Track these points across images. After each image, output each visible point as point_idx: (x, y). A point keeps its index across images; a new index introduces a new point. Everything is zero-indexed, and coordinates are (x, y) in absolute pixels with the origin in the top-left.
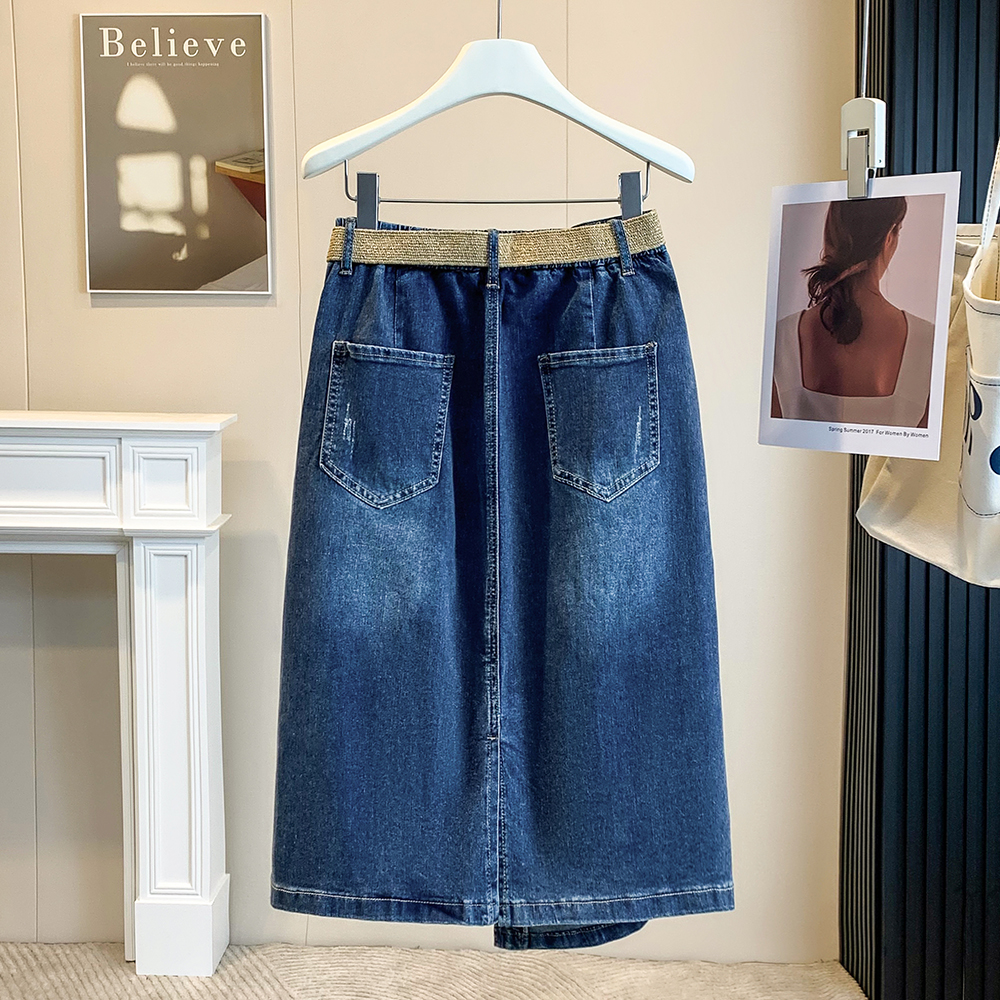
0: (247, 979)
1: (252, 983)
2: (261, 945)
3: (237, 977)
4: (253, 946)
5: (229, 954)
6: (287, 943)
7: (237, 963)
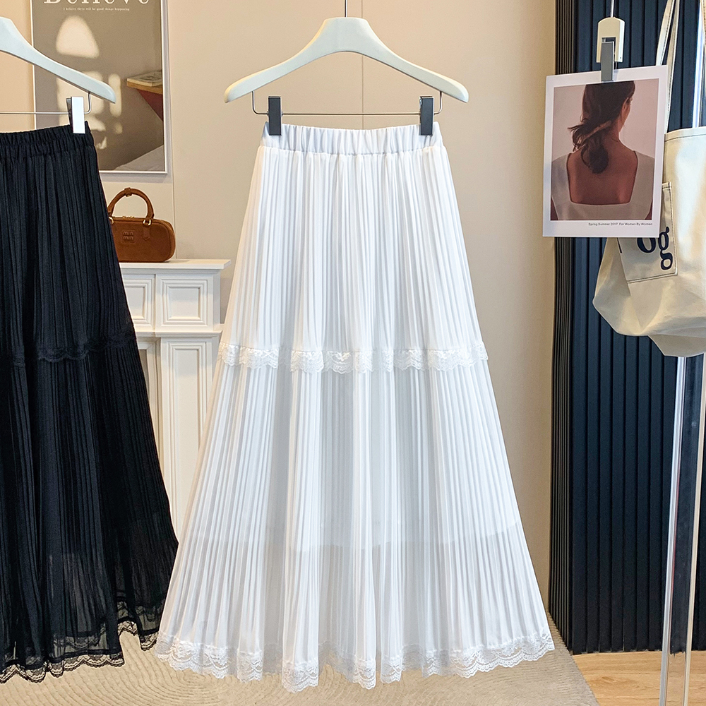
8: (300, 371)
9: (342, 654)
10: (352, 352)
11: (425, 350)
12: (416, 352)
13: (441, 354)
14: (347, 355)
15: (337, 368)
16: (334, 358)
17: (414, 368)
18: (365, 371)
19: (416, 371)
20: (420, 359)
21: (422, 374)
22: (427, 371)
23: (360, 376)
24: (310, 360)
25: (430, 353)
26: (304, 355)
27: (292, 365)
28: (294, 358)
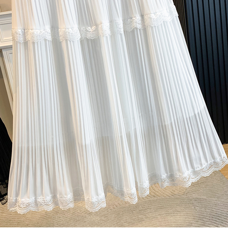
8: (66, 40)
9: (116, 188)
10: (97, 25)
11: (142, 16)
12: (137, 18)
13: (153, 16)
14: (94, 28)
15: (89, 36)
16: (86, 30)
17: (137, 28)
18: (107, 35)
19: (138, 30)
20: (140, 22)
21: (142, 31)
22: (145, 29)
23: (105, 39)
24: (72, 33)
25: (145, 17)
26: (67, 31)
27: (61, 38)
28: (60, 33)
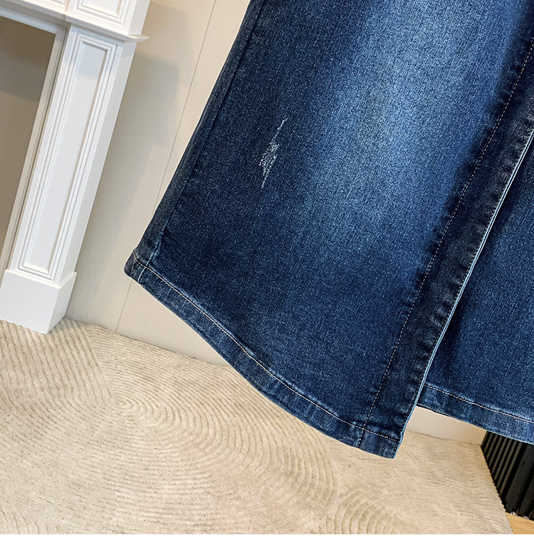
0: (70, 344)
1: (72, 347)
2: (86, 324)
3: (63, 341)
4: (81, 323)
5: (63, 323)
6: (103, 328)
7: (66, 330)
